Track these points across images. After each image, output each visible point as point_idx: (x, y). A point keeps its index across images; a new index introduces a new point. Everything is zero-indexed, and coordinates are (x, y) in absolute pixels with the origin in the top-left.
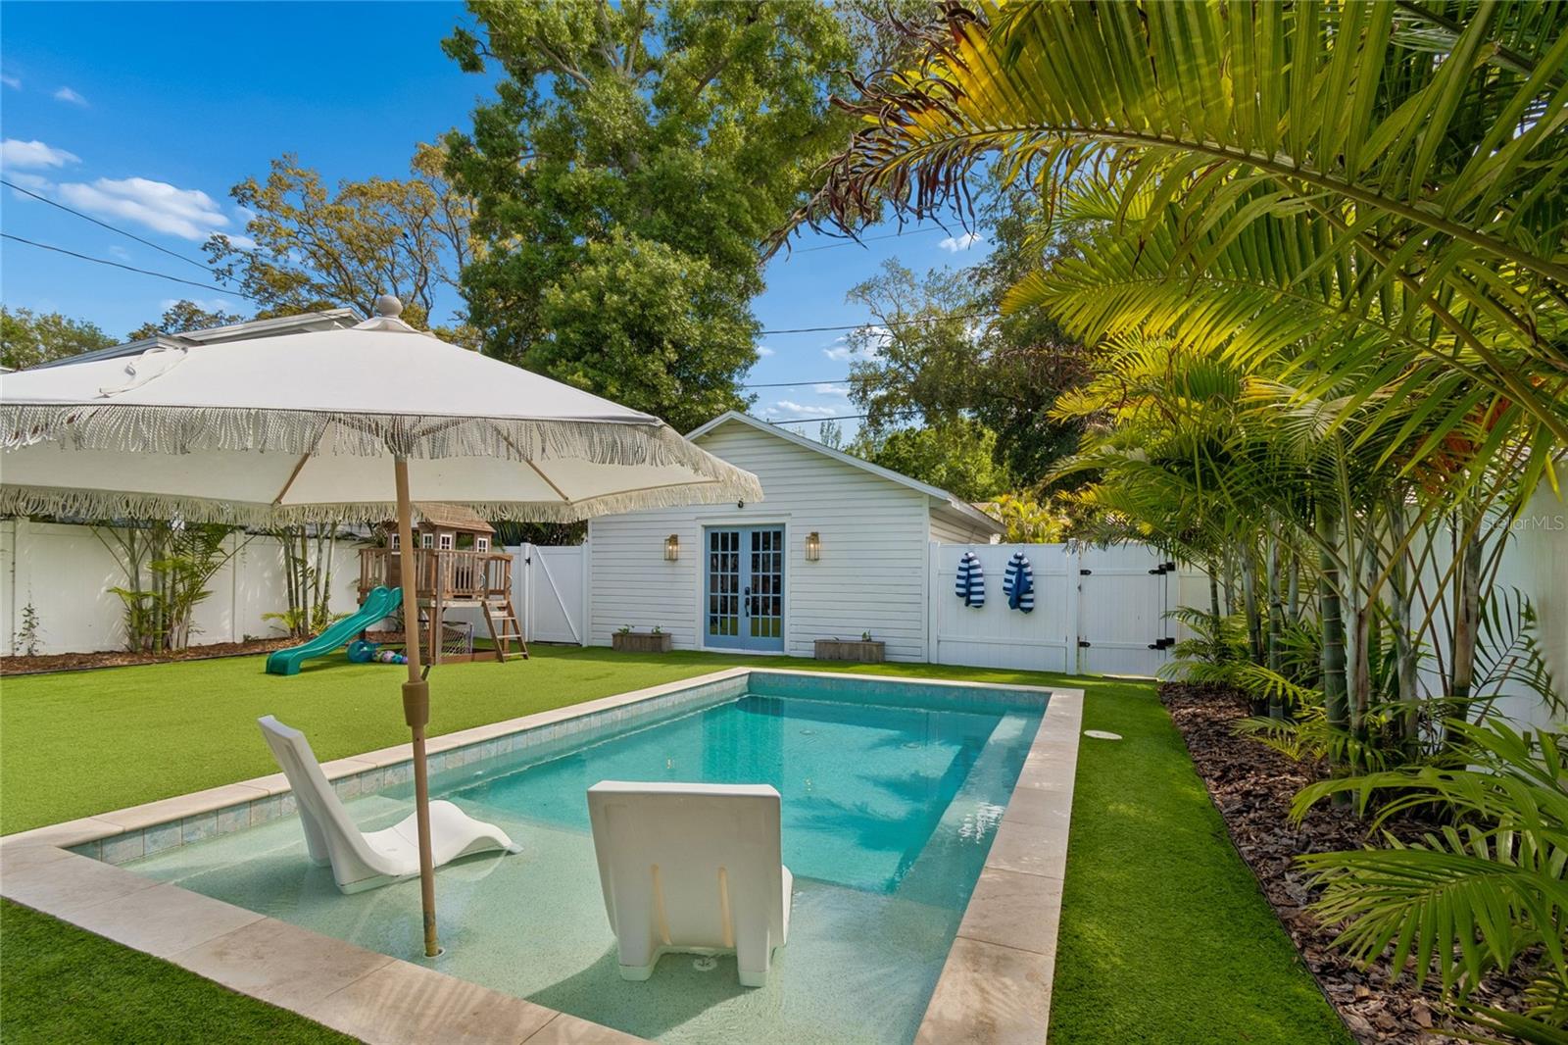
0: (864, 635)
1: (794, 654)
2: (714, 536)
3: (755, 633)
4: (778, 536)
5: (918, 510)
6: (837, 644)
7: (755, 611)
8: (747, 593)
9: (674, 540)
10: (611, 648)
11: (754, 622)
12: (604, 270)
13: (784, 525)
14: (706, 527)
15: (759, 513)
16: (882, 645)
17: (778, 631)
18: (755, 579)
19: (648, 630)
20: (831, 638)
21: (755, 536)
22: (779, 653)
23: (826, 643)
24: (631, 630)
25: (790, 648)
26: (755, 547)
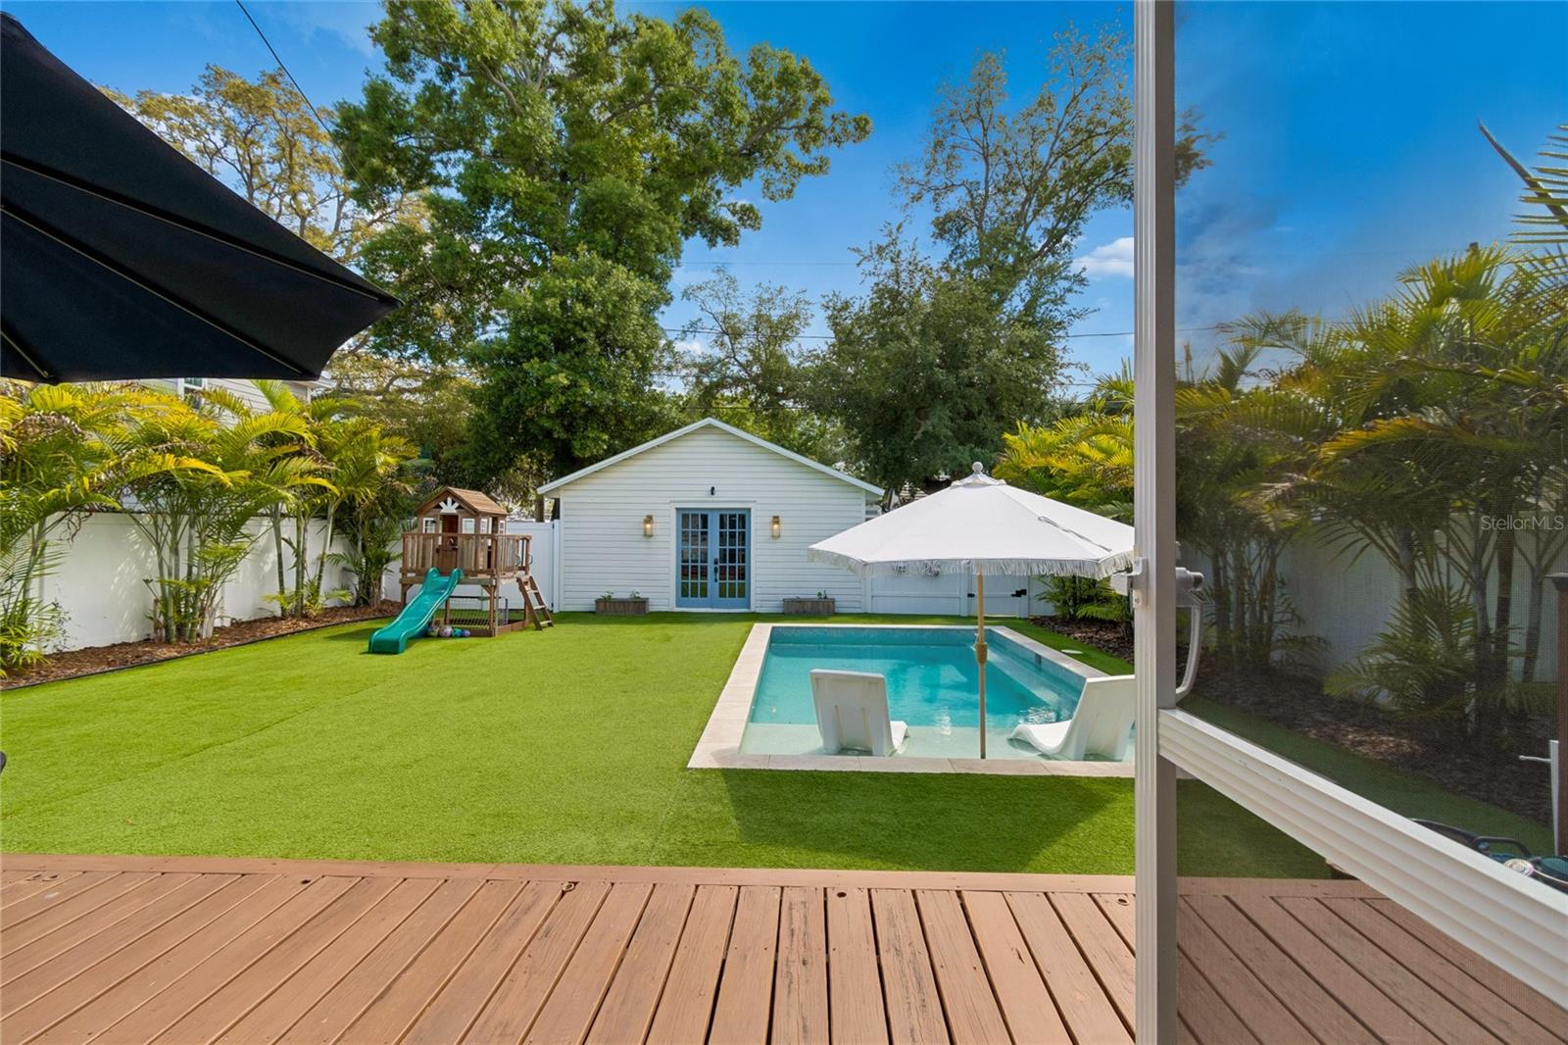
0: (820, 594)
1: (758, 610)
2: (685, 517)
3: (722, 594)
4: (743, 518)
5: (859, 502)
6: (799, 601)
7: (723, 577)
8: (716, 563)
9: (649, 519)
10: (593, 613)
11: (723, 586)
12: (572, 282)
13: (749, 509)
14: (677, 509)
15: (729, 498)
16: (833, 601)
17: (743, 592)
18: (723, 552)
19: (625, 595)
20: (794, 597)
21: (722, 517)
22: (745, 610)
23: (793, 601)
24: (613, 597)
25: (756, 606)
26: (722, 526)
